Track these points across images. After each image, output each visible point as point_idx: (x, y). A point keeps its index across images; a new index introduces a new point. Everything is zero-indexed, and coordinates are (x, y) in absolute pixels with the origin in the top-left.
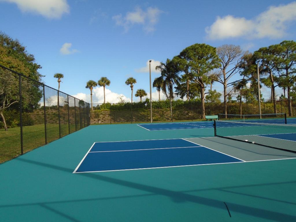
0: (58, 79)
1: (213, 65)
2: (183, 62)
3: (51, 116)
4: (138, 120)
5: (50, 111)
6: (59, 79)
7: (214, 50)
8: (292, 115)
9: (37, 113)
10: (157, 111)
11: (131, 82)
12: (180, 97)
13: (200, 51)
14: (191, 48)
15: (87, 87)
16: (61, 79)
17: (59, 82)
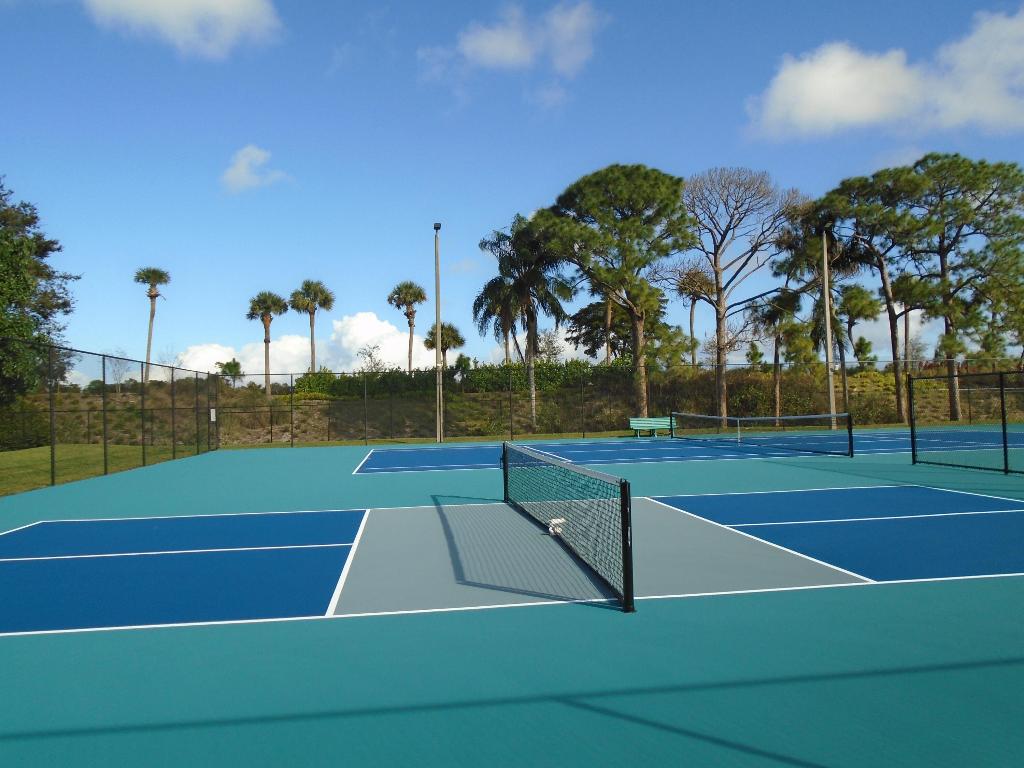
0: (147, 286)
1: (669, 241)
2: (561, 229)
3: (119, 416)
4: (423, 431)
5: (118, 396)
6: (153, 286)
7: (675, 187)
8: (960, 416)
9: (73, 403)
10: (493, 400)
11: (406, 297)
12: (585, 352)
13: (621, 192)
14: (594, 180)
15: (251, 316)
16: (160, 288)
17: (153, 297)
